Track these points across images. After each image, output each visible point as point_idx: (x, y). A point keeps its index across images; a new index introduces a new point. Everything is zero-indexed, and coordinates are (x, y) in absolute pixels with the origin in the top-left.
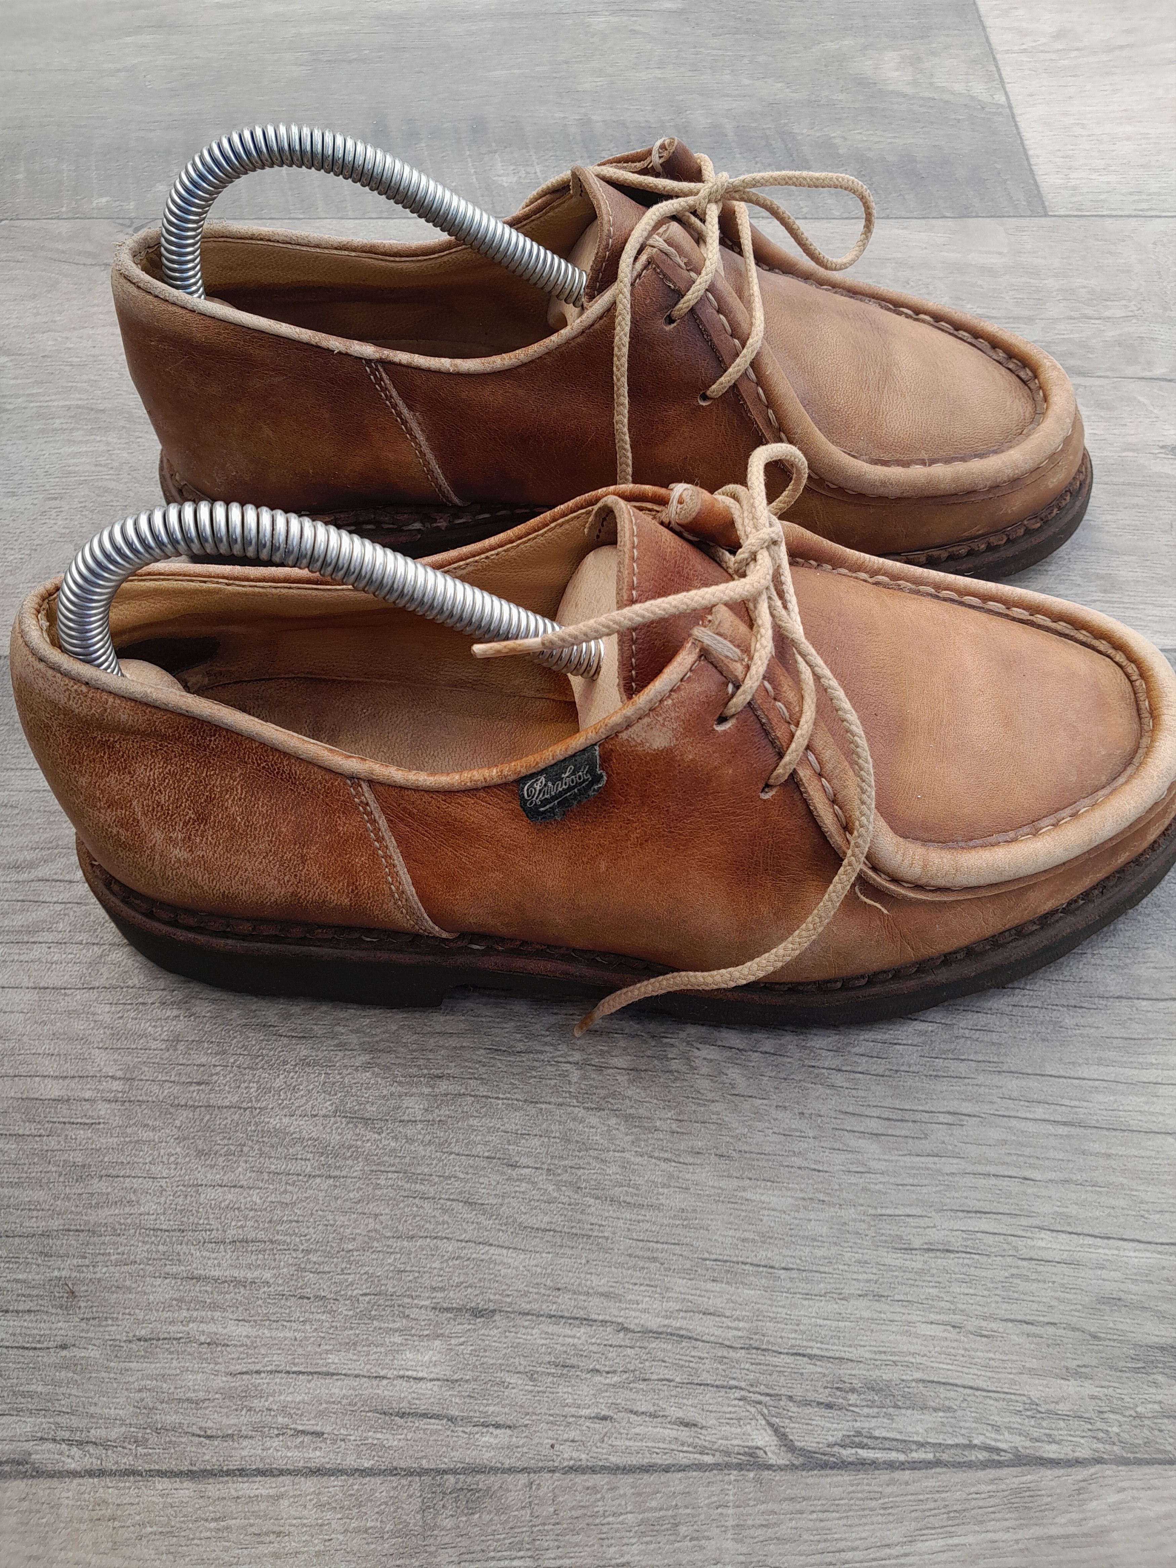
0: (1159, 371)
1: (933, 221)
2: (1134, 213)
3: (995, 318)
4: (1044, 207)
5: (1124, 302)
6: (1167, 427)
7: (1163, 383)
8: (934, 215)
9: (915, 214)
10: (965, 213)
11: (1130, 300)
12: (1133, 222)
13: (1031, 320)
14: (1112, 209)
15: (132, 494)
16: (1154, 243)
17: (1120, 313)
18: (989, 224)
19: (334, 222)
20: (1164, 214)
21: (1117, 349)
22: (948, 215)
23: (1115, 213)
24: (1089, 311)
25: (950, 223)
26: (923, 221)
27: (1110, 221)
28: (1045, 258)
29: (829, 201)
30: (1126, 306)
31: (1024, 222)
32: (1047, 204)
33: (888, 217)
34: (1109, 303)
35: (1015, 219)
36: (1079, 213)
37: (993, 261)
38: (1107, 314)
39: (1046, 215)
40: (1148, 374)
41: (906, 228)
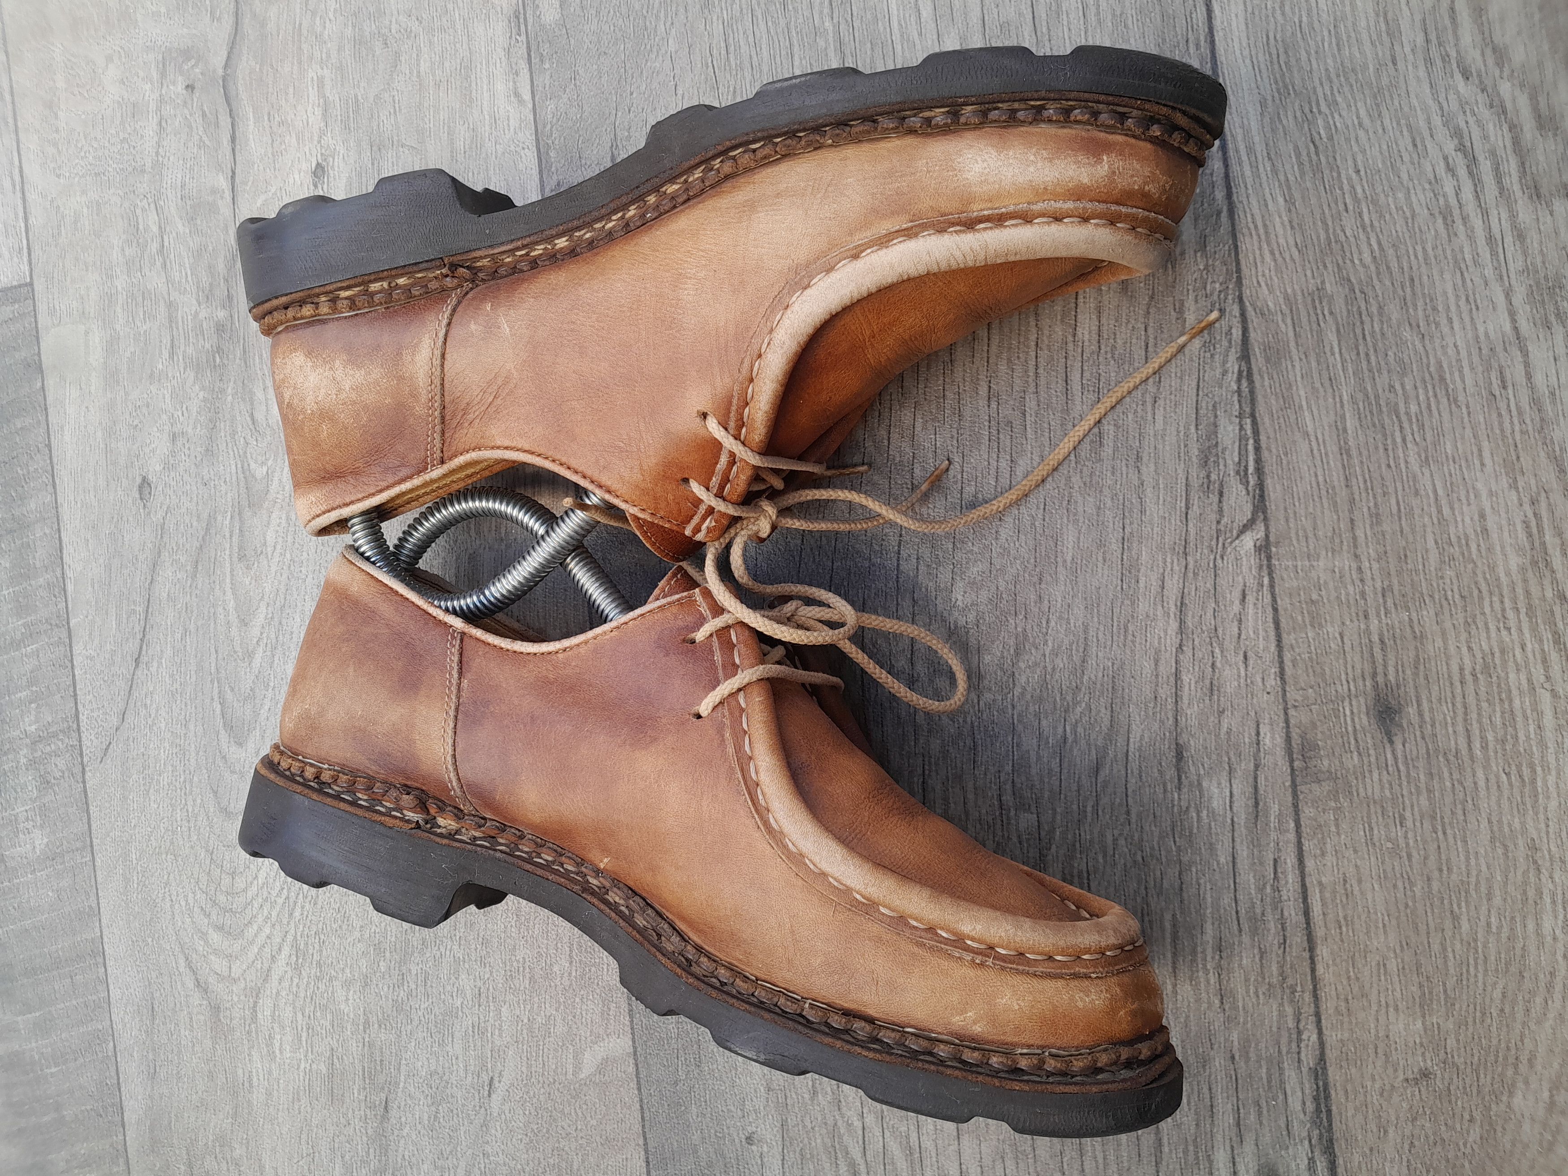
0: (223, 182)
1: (50, 399)
2: (19, 194)
3: (172, 340)
4: (20, 286)
5: (139, 211)
6: (291, 181)
7: (237, 180)
8: (41, 398)
9: (42, 418)
10: (36, 367)
11: (135, 206)
12: (31, 196)
13: (171, 306)
14: (16, 217)
15: (470, 1152)
16: (58, 176)
17: (153, 217)
18: (47, 342)
19: (114, 1010)
20: (17, 163)
21: (199, 222)
22: (39, 384)
23: (21, 215)
24: (154, 247)
25: (50, 382)
26: (50, 410)
27: (32, 220)
28: (88, 288)
29: (33, 506)
30: (143, 210)
31: (42, 307)
32: (15, 283)
33: (49, 446)
34: (141, 227)
35: (39, 317)
36: (25, 250)
37: (97, 340)
38: (155, 229)
39: (31, 284)
40: (228, 195)
41: (62, 428)
